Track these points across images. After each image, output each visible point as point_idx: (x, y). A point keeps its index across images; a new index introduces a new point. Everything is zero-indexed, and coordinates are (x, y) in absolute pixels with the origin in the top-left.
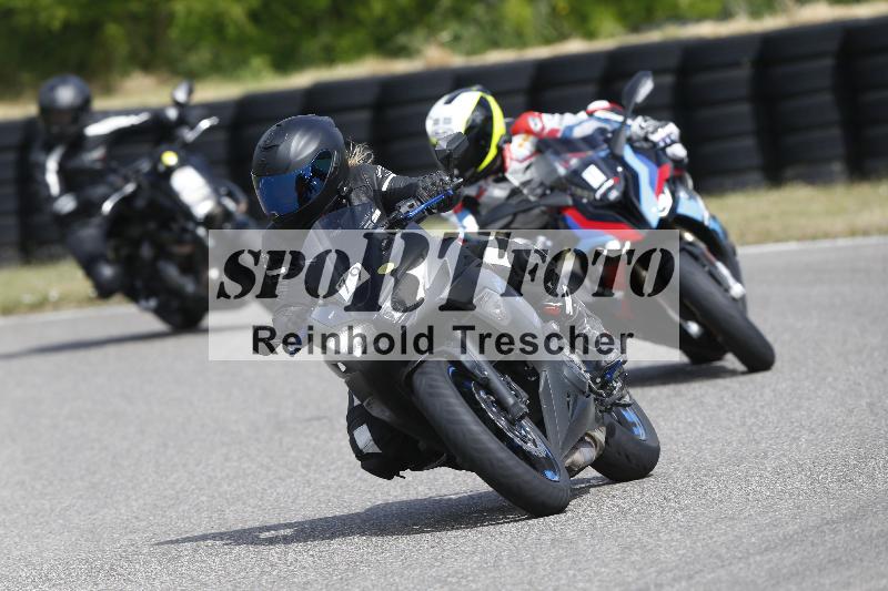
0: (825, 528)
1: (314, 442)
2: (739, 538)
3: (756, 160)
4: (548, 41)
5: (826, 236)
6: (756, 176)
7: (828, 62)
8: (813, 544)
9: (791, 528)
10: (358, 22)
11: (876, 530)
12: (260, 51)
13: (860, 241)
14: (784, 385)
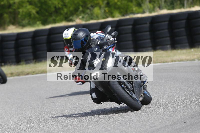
0: (166, 127)
1: (51, 108)
2: (147, 129)
3: (150, 45)
4: (104, 18)
5: (166, 62)
6: (151, 48)
7: (167, 23)
8: (163, 131)
9: (159, 127)
10: (61, 14)
11: (177, 128)
12: (39, 21)
13: (174, 63)
14: (157, 95)
